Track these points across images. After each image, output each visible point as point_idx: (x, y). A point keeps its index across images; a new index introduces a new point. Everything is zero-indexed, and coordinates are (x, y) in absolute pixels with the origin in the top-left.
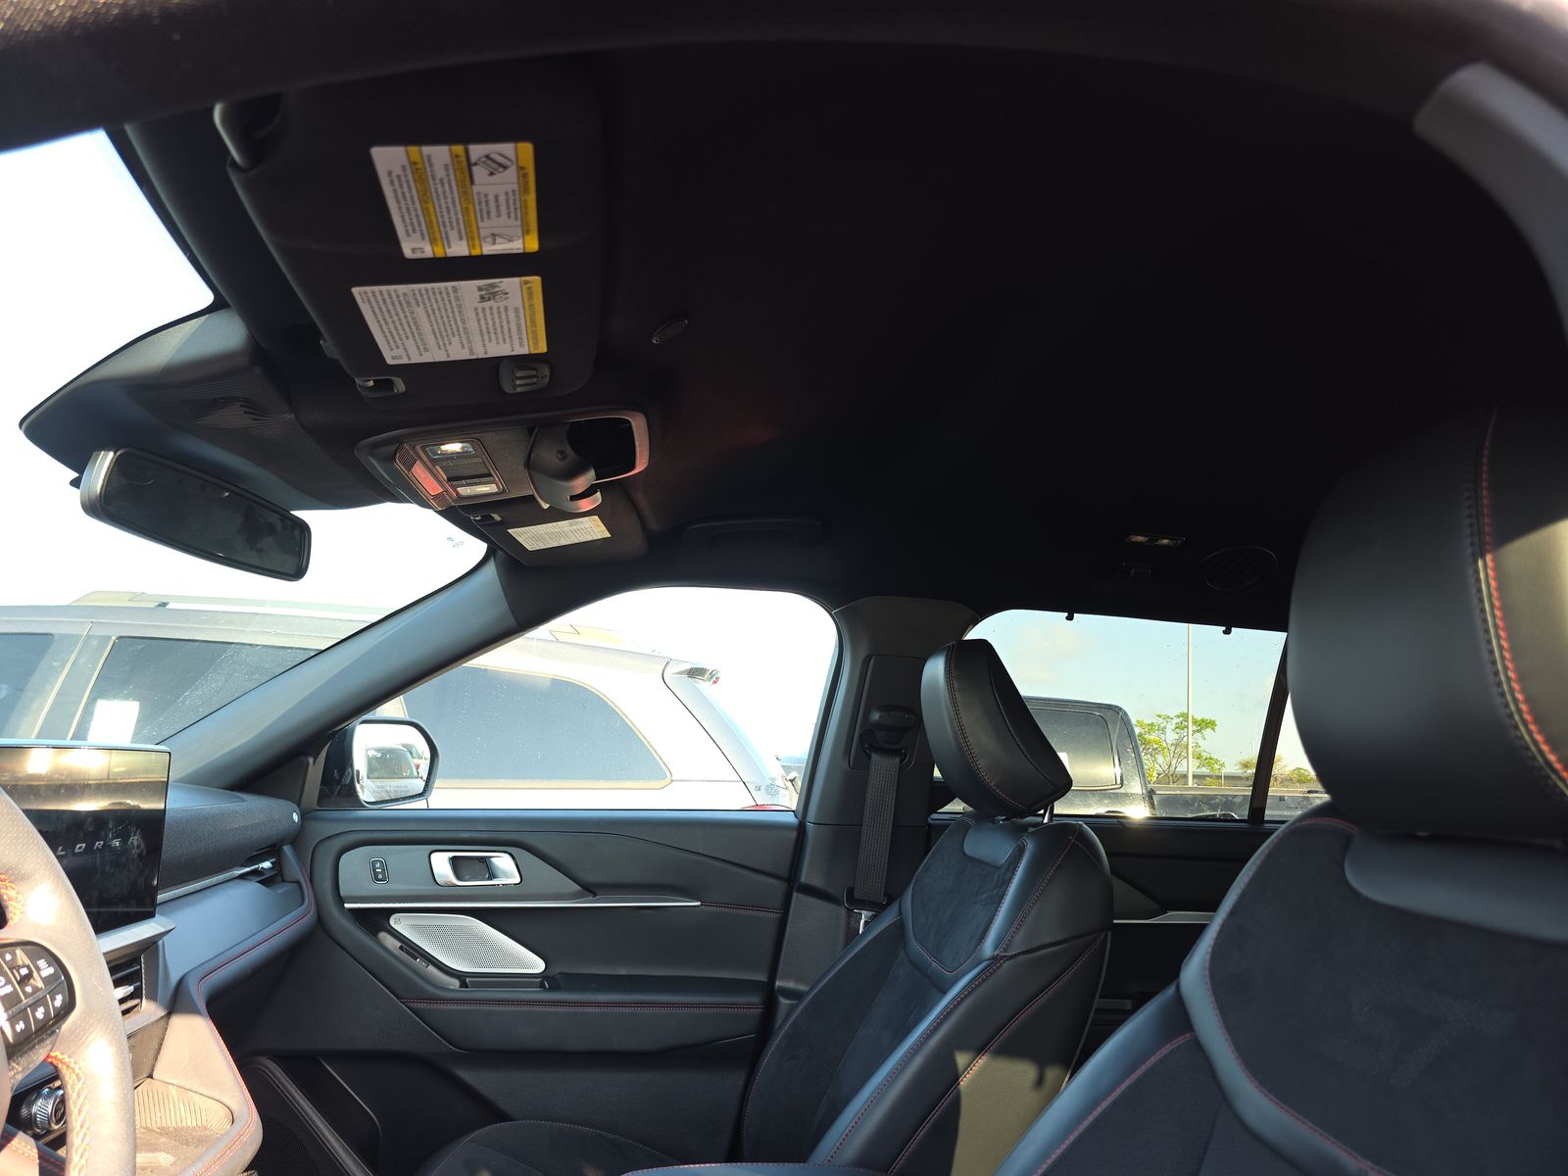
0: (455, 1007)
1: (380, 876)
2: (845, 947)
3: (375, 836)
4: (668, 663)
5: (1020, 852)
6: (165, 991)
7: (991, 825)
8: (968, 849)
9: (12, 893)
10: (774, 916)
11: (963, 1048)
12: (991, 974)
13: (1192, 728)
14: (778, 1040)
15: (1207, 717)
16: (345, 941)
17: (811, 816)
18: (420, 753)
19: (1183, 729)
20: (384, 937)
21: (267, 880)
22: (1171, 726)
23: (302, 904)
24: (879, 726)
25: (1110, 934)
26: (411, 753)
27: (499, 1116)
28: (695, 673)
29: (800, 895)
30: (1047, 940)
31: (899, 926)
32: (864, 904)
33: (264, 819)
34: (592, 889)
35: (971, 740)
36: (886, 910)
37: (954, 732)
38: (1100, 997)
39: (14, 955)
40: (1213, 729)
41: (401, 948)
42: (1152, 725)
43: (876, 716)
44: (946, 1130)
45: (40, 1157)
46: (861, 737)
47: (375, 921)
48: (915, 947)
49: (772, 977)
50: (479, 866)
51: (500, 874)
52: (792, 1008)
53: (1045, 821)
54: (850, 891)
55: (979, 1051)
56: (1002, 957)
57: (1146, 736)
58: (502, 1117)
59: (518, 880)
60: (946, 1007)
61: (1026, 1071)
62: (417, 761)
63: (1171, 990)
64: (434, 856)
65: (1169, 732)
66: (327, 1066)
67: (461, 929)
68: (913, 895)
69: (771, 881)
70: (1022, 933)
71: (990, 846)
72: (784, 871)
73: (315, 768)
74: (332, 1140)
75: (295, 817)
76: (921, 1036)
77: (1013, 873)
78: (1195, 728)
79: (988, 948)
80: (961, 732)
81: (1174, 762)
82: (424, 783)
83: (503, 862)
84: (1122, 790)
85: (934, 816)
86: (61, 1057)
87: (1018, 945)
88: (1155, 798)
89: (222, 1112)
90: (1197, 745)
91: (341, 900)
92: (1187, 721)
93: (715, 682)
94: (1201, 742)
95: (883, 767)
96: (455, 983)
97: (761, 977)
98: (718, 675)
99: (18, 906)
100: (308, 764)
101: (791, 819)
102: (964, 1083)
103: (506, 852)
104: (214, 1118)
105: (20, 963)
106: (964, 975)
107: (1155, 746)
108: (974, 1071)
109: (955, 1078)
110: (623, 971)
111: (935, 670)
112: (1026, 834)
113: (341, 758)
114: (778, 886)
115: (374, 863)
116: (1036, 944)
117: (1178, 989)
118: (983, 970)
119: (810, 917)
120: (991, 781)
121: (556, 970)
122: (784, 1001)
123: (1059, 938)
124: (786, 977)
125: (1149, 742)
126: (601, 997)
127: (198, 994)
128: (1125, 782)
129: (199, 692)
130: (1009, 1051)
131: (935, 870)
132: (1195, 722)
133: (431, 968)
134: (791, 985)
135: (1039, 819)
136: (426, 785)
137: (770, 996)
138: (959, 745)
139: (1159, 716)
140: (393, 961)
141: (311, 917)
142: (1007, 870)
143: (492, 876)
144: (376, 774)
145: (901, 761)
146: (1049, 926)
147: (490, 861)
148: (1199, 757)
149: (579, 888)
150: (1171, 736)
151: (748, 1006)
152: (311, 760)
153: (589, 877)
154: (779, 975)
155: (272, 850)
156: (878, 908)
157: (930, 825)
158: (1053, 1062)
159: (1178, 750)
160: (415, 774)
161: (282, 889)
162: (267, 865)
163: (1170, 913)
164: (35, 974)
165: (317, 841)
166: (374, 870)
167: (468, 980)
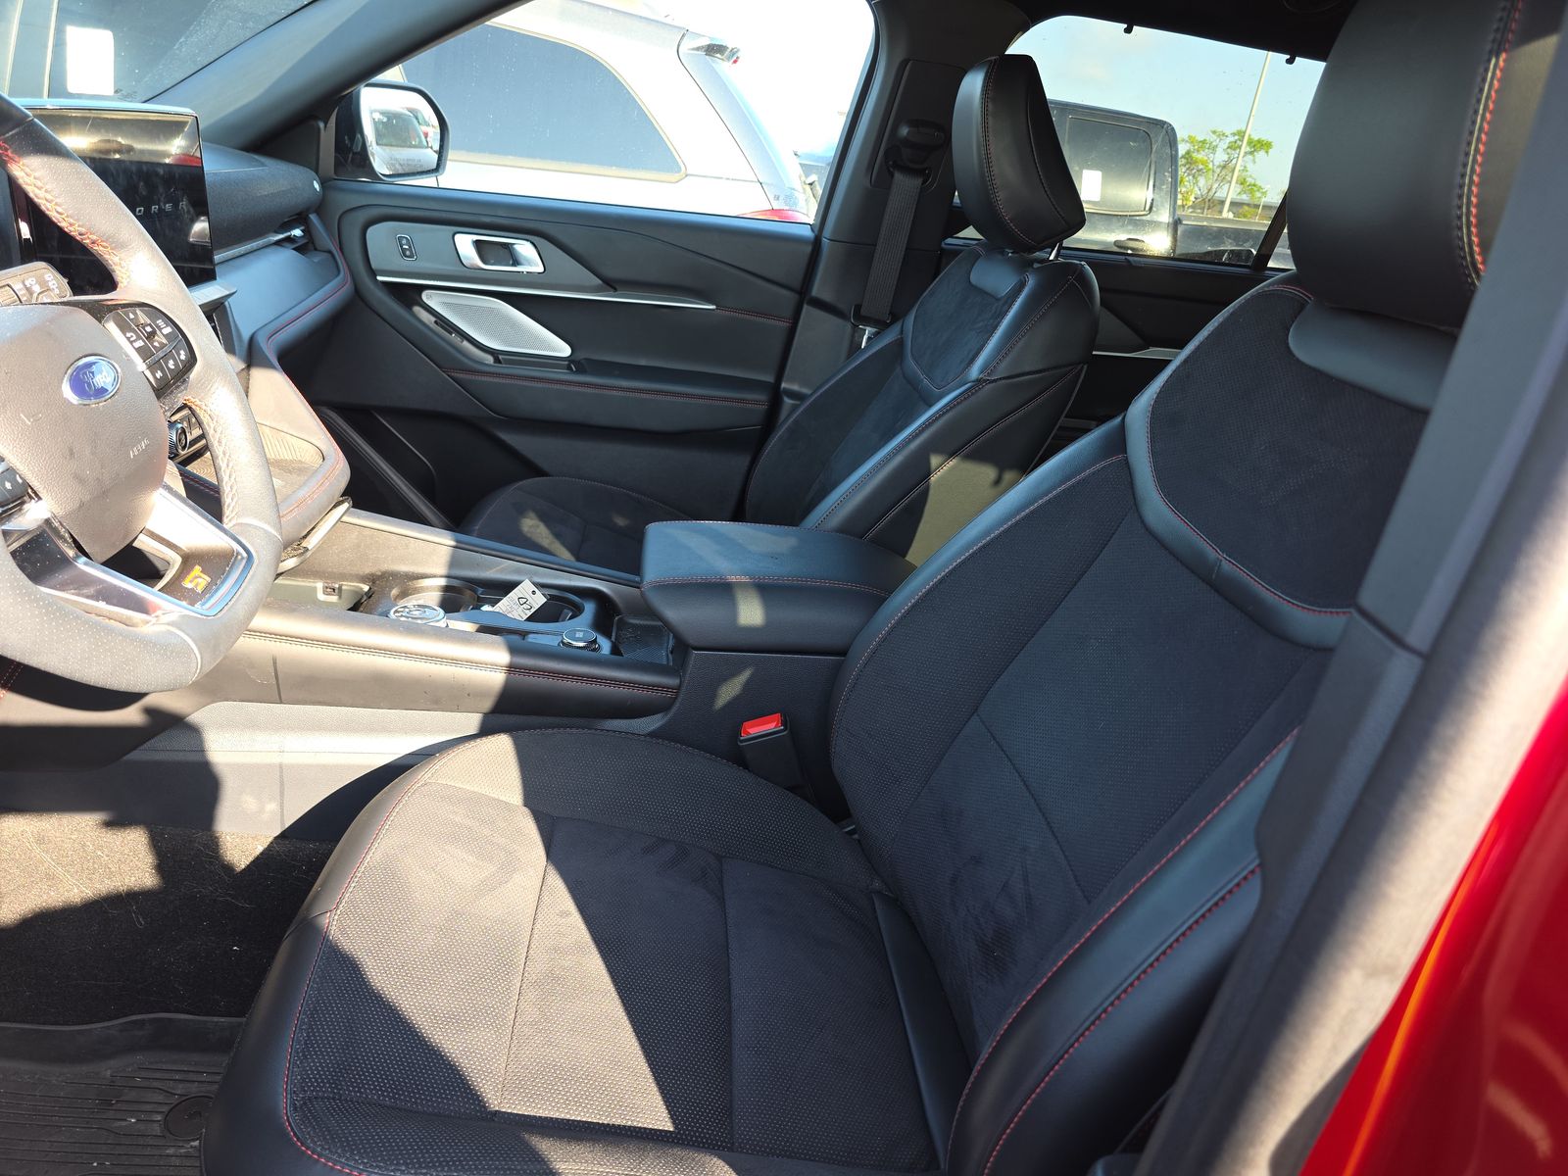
0: (491, 379)
1: (408, 253)
2: (848, 358)
3: (398, 212)
4: (683, 36)
5: (1021, 285)
6: (241, 347)
7: (1000, 257)
8: (974, 278)
9: (116, 259)
10: (785, 325)
11: (937, 451)
12: (973, 394)
13: (1245, 148)
14: (780, 433)
15: (1264, 138)
16: (382, 312)
17: (828, 232)
18: (427, 119)
19: (1234, 150)
20: (417, 309)
21: (304, 247)
22: (1224, 145)
23: (339, 274)
24: (906, 142)
25: (1085, 367)
26: (417, 118)
27: (538, 472)
28: (713, 50)
29: (811, 308)
30: (1027, 369)
31: (900, 344)
32: (868, 321)
33: (289, 187)
34: (614, 285)
35: (995, 170)
36: (890, 329)
37: (980, 160)
38: (1066, 417)
39: (135, 314)
40: (1267, 152)
41: (436, 322)
42: (1204, 142)
43: (904, 131)
44: (914, 513)
45: (181, 475)
46: (886, 153)
47: (409, 295)
48: (910, 362)
49: (779, 378)
50: (503, 252)
51: (522, 261)
52: (794, 408)
53: (1051, 258)
54: (858, 308)
55: (952, 455)
56: (985, 381)
57: (1194, 155)
58: (539, 472)
59: (541, 269)
60: (930, 418)
61: (988, 472)
62: (424, 128)
63: (1118, 420)
64: (457, 237)
65: (1219, 150)
66: (381, 420)
67: (491, 310)
68: (915, 317)
69: (784, 292)
70: (1008, 359)
71: (995, 277)
72: (797, 283)
73: (327, 133)
74: (395, 478)
75: (317, 186)
76: (903, 440)
77: (1010, 307)
78: (1248, 149)
79: (974, 372)
80: (986, 160)
81: (1215, 186)
82: (436, 156)
83: (524, 248)
84: (1148, 218)
85: (949, 241)
86: (193, 400)
87: (1002, 370)
88: (1180, 229)
89: (313, 450)
90: (1245, 169)
91: (373, 273)
92: (1242, 141)
93: (735, 62)
94: (1250, 166)
95: (905, 186)
96: (490, 359)
97: (770, 378)
98: (739, 54)
99: (123, 270)
100: (319, 129)
101: (807, 232)
102: (933, 479)
103: (527, 240)
104: (307, 455)
105: (143, 322)
106: (948, 394)
107: (1201, 167)
108: (944, 470)
109: (928, 474)
110: (643, 362)
111: (973, 84)
112: (1031, 269)
113: (350, 124)
114: (788, 298)
115: (400, 238)
116: (1019, 371)
117: (1124, 419)
118: (966, 390)
119: (817, 327)
120: (1006, 212)
121: (581, 355)
122: (788, 401)
123: (1040, 367)
124: (792, 380)
125: (1196, 162)
126: (625, 383)
127: (270, 350)
128: (1154, 209)
129: (194, 39)
130: (977, 456)
131: (941, 295)
132: (1250, 142)
133: (466, 344)
134: (795, 387)
135: (1046, 255)
136: (439, 159)
137: (776, 396)
138: (982, 176)
139: (1214, 132)
140: (430, 334)
141: (348, 288)
142: (1006, 302)
143: (516, 263)
144: (385, 141)
145: (924, 182)
146: (1032, 357)
147: (514, 249)
148: (1242, 182)
149: (600, 282)
150: (1220, 157)
151: (756, 402)
152: (322, 125)
153: (611, 273)
154: (785, 379)
155: (300, 218)
156: (882, 326)
157: (942, 250)
158: (1011, 467)
159: (1223, 173)
160: (425, 144)
161: (317, 258)
162: (297, 232)
163: (1152, 349)
164: (158, 332)
165: (341, 212)
166: (401, 247)
167: (500, 357)
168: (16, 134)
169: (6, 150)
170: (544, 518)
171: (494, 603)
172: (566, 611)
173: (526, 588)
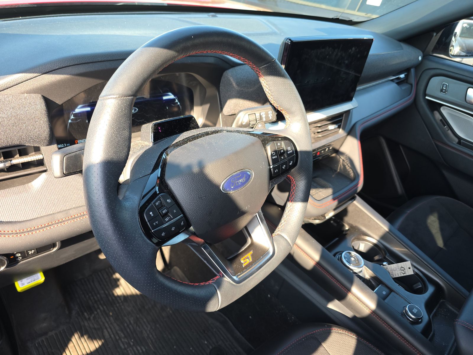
0: (452, 150)
1: (444, 91)
6: (349, 127)
9: (288, 117)
16: (421, 111)
20: (436, 112)
21: (400, 82)
23: (409, 95)
39: (281, 143)
41: (441, 120)
47: (435, 106)
64: (470, 90)
66: (401, 147)
73: (436, 37)
75: (420, 58)
86: (291, 177)
91: (425, 95)
96: (456, 140)
99: (288, 122)
100: (433, 36)
115: (444, 84)
127: (358, 130)
133: (450, 132)
140: (436, 124)
141: (411, 101)
144: (464, 35)
152: (435, 34)
155: (407, 70)
161: (405, 87)
162: (402, 76)
165: (424, 69)
166: (443, 87)
167: (462, 141)
168: (264, 67)
169: (259, 73)
170: (441, 219)
171: (390, 263)
172: (419, 283)
173: (408, 264)
